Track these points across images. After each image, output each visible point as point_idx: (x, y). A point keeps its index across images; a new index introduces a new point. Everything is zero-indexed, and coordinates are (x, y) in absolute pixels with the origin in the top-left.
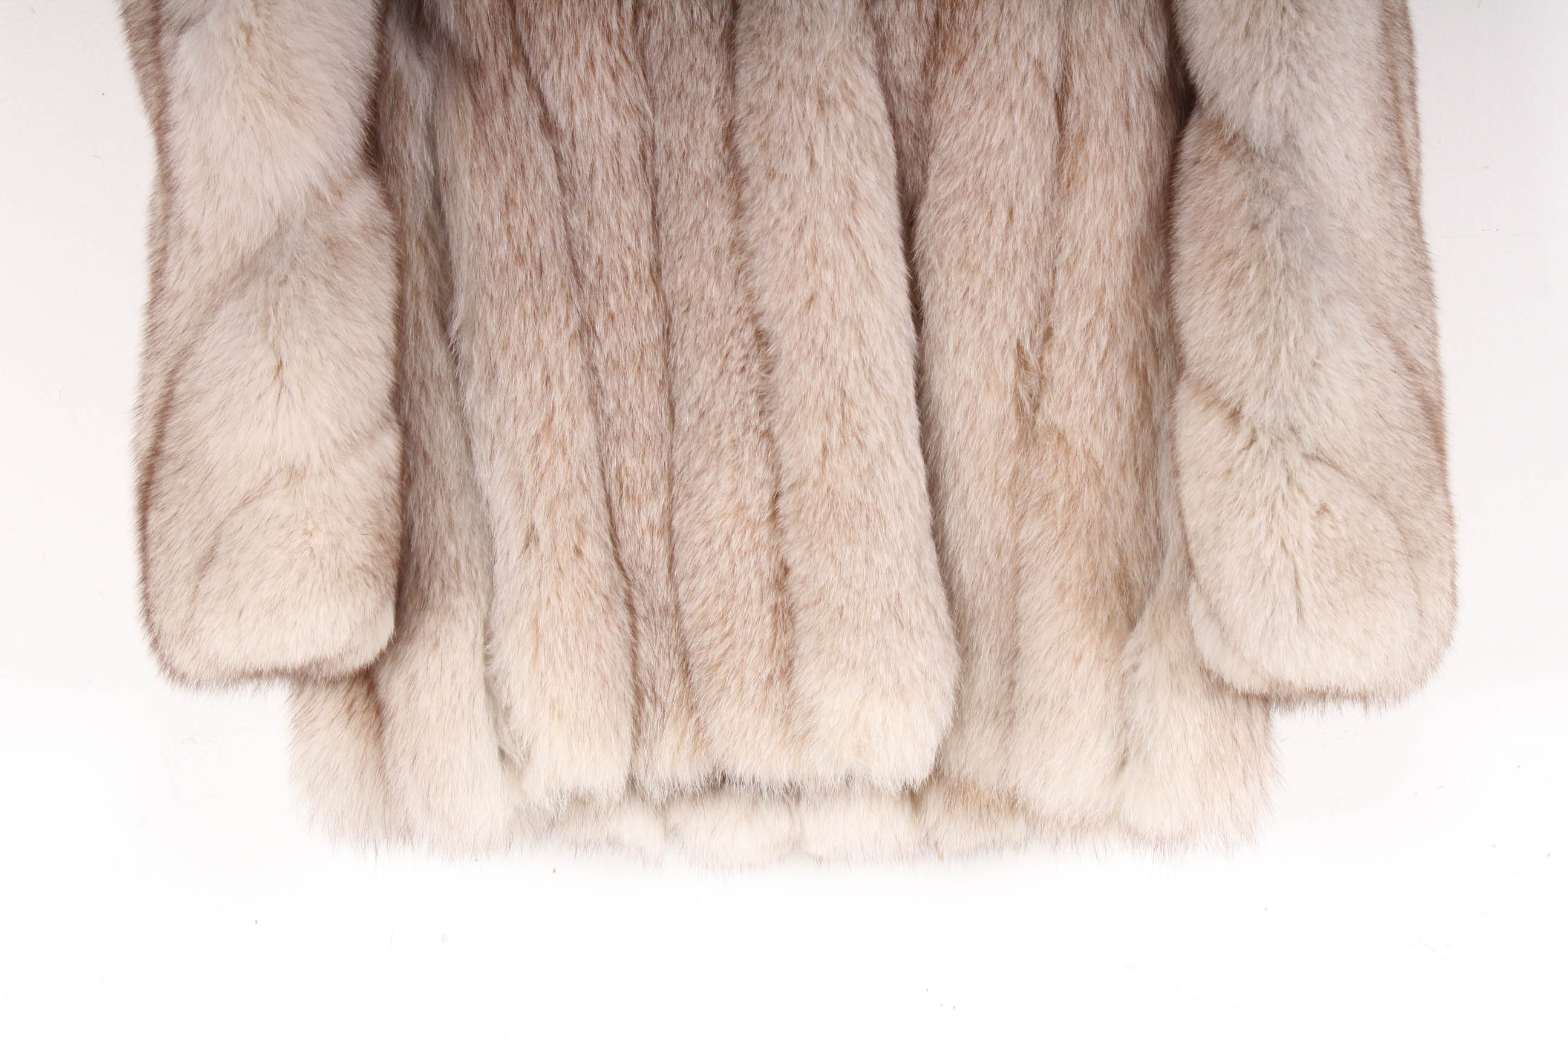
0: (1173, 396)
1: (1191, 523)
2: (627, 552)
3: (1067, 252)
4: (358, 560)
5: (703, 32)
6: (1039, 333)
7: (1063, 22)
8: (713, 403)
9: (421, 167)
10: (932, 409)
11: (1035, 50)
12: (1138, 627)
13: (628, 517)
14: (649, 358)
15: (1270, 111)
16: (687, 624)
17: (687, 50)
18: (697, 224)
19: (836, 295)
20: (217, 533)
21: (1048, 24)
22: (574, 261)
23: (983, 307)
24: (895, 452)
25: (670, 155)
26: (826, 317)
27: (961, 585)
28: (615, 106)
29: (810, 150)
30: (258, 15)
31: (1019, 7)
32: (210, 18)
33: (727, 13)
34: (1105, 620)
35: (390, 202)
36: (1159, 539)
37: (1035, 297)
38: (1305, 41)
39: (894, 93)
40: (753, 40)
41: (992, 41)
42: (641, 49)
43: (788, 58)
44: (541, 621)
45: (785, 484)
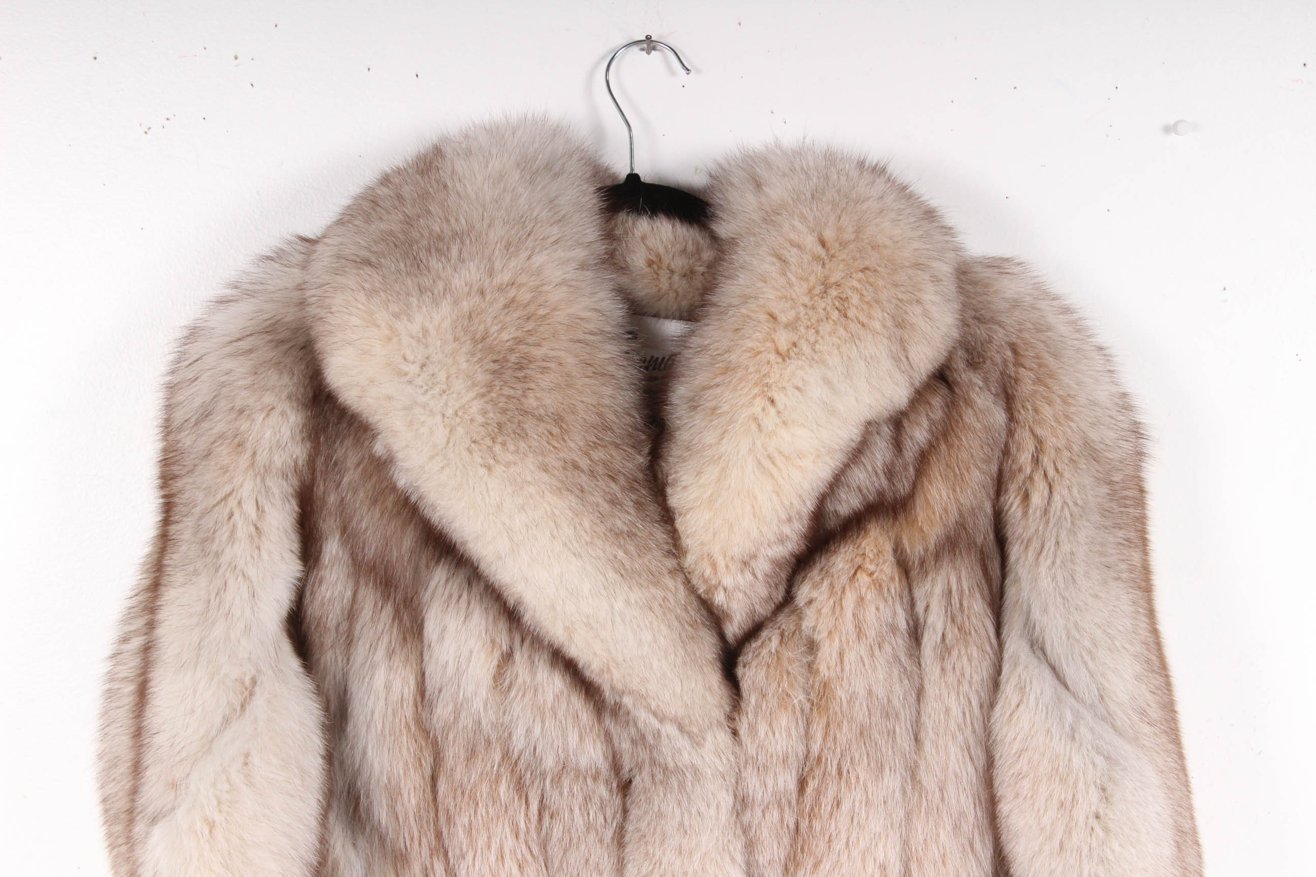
7: (904, 832)
11: (881, 856)
17: (583, 847)
21: (891, 834)
30: (220, 811)
31: (867, 818)
32: (179, 813)
33: (618, 815)
38: (1111, 857)
40: (640, 839)
41: (844, 847)
42: (544, 845)
43: (669, 856)
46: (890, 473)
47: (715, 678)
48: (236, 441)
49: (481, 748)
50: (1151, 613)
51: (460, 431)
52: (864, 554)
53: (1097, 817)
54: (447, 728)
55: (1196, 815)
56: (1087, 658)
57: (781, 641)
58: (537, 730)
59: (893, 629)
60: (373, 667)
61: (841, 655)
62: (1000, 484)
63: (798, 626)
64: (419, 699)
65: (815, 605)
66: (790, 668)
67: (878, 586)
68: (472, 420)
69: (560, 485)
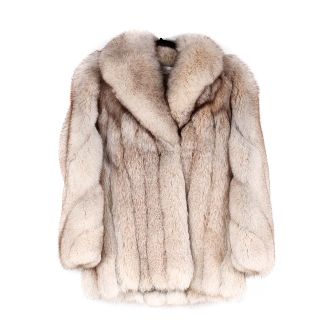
0: (229, 222)
1: (231, 242)
2: (140, 248)
3: (212, 200)
4: (97, 246)
5: (154, 164)
6: (208, 212)
7: (212, 163)
8: (154, 224)
9: (108, 184)
10: (190, 226)
12: (223, 261)
13: (140, 242)
14: (144, 216)
15: (244, 177)
16: (149, 261)
17: (152, 166)
18: (152, 194)
19: (175, 206)
20: (74, 241)
21: (209, 163)
22: (132, 200)
23: (199, 208)
24: (184, 232)
25: (148, 183)
26: (173, 209)
27: (195, 255)
28: (140, 175)
29: (171, 182)
30: (84, 158)
31: (205, 160)
32: (76, 159)
33: (158, 160)
34: (218, 260)
35: (104, 189)
36: (227, 247)
37: (207, 207)
38: (250, 167)
39: (185, 174)
40: (162, 165)
41: (201, 166)
42: (144, 166)
43: (168, 168)
44: (125, 259)
45: (166, 237)
46: (210, 96)
47: (177, 134)
48: (86, 90)
49: (132, 148)
50: (259, 123)
51: (129, 88)
52: (205, 111)
53: (247, 159)
54: (126, 144)
55: (268, 161)
56: (247, 131)
57: (189, 128)
58: (143, 144)
59: (210, 125)
60: (112, 132)
61: (200, 130)
62: (231, 98)
63: (192, 125)
64: (120, 139)
65: (195, 121)
66: (191, 133)
67: (207, 117)
68: (131, 86)
69: (147, 98)
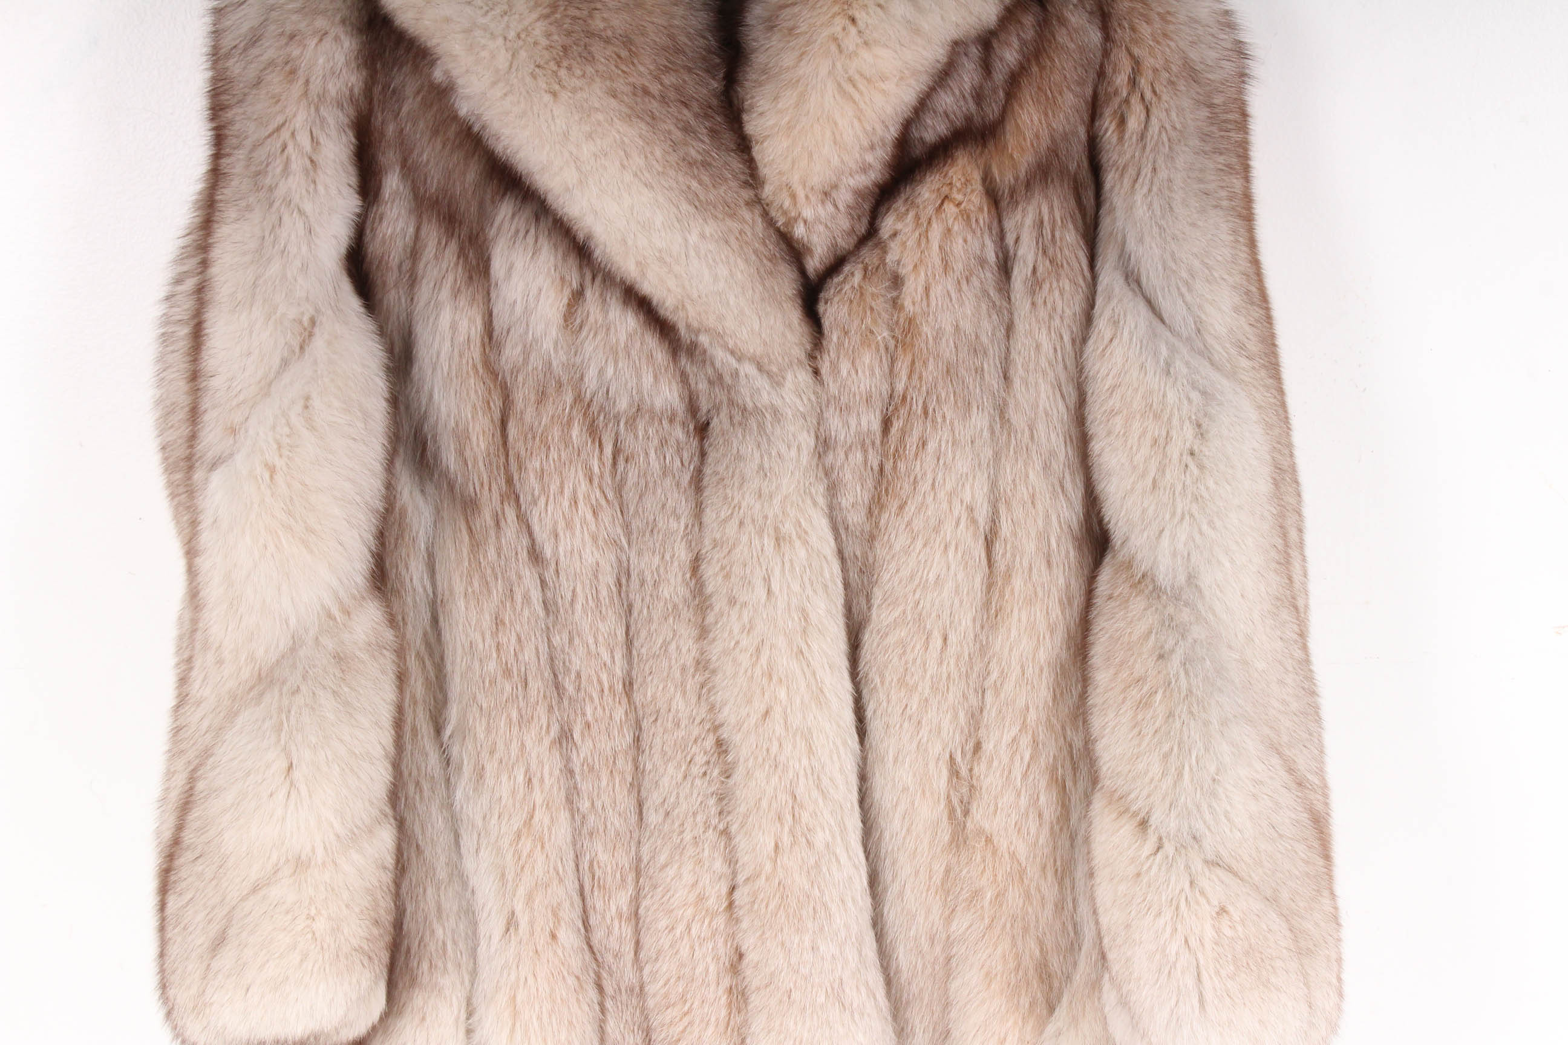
0: (1089, 804)
1: (1104, 920)
2: (597, 936)
3: (994, 675)
4: (355, 942)
5: (674, 477)
6: (970, 746)
7: (992, 472)
8: (677, 803)
9: (421, 590)
10: (873, 812)
11: (968, 498)
12: (1057, 1010)
13: (599, 905)
14: (620, 762)
15: (1174, 555)
16: (651, 1003)
17: (659, 491)
18: (665, 645)
19: (789, 710)
20: (229, 917)
21: (979, 474)
22: (555, 675)
23: (919, 722)
24: (840, 851)
25: (642, 583)
26: (779, 729)
27: (897, 972)
28: (595, 539)
29: (767, 580)
30: (281, 456)
31: (954, 458)
32: (239, 458)
33: (696, 459)
34: (1027, 1005)
35: (392, 621)
36: (1076, 933)
37: (966, 714)
38: (1205, 494)
39: (842, 531)
40: (718, 483)
41: (929, 488)
42: (619, 490)
43: (749, 500)
44: (519, 999)
45: (741, 878)
46: (979, 97)
47: (795, 315)
48: (288, 68)
49: (551, 391)
50: (1252, 244)
51: (523, 54)
52: (951, 184)
53: (1192, 454)
54: (516, 371)
55: (1297, 453)
56: (1184, 290)
57: (865, 277)
58: (610, 371)
59: (982, 262)
60: (438, 306)
61: (927, 290)
62: (1094, 109)
63: (883, 261)
64: (486, 340)
65: (899, 238)
66: (873, 304)
67: (966, 216)
68: (536, 43)
69: (629, 111)
